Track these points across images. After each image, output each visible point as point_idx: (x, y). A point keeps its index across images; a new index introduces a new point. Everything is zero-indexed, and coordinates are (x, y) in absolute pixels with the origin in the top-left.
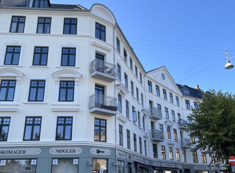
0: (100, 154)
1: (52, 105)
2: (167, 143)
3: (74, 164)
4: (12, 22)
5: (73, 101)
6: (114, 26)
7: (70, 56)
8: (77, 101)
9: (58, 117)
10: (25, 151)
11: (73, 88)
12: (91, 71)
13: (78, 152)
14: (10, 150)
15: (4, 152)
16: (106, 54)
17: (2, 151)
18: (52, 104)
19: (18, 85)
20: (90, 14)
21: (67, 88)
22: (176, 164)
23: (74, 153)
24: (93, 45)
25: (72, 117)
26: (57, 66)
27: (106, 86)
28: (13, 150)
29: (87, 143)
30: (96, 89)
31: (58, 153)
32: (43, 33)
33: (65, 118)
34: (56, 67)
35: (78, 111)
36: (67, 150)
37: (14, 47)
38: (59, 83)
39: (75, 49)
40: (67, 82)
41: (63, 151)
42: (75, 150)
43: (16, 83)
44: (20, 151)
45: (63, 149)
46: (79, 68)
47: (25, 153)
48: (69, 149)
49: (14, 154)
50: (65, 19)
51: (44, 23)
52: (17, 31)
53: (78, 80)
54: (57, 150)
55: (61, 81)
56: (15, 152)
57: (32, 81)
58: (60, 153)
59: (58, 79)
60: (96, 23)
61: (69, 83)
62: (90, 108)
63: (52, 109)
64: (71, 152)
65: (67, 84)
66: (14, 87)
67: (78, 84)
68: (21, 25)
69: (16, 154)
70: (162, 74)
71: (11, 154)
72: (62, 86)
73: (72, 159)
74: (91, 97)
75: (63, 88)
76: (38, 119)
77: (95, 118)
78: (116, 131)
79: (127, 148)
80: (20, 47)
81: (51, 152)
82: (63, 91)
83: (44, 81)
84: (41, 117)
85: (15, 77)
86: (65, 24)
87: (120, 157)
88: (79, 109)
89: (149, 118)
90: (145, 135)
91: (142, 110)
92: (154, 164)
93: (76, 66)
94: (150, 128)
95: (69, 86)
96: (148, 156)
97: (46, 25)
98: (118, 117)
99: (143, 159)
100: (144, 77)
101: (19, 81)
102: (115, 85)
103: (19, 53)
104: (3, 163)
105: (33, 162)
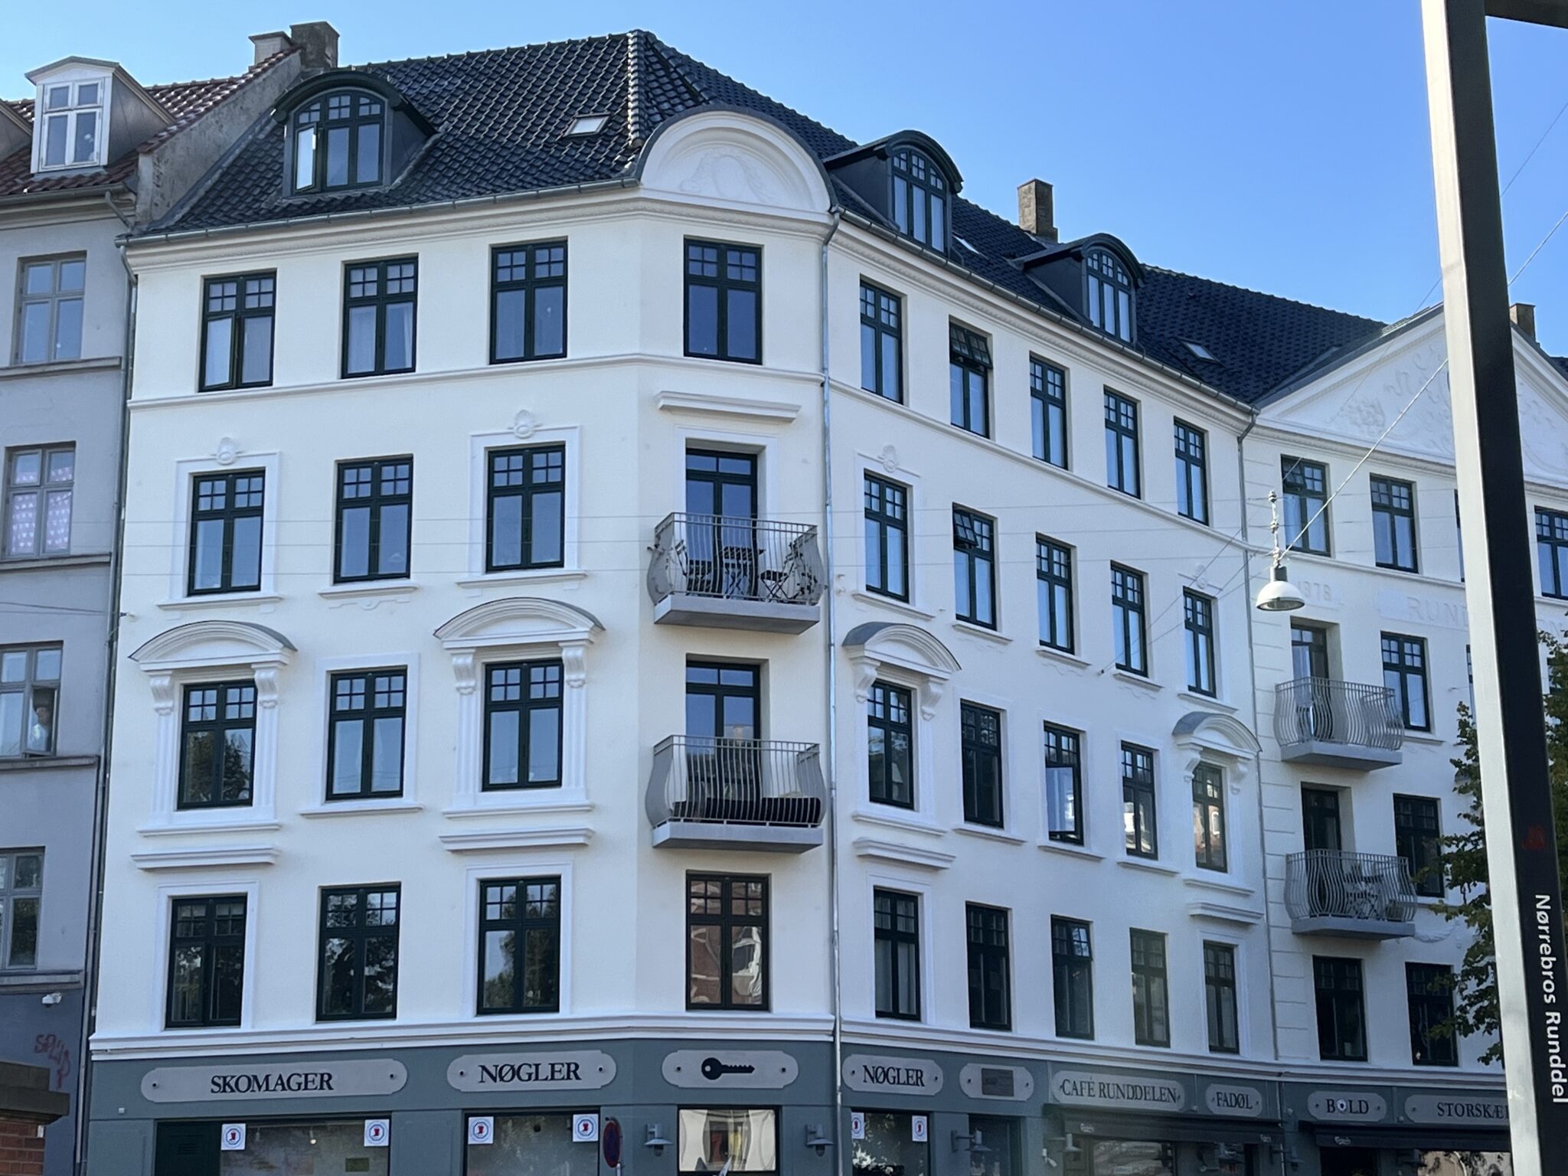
0: (725, 1080)
1: (452, 816)
4: (207, 317)
5: (557, 783)
7: (538, 501)
8: (577, 784)
9: (485, 884)
10: (330, 1077)
11: (557, 703)
12: (656, 591)
13: (596, 1073)
14: (260, 1070)
15: (232, 1083)
16: (763, 449)
17: (225, 1078)
18: (449, 810)
19: (268, 712)
20: (641, 204)
21: (525, 706)
23: (573, 1084)
24: (667, 408)
25: (556, 880)
26: (466, 576)
27: (767, 661)
28: (276, 1070)
29: (635, 1023)
30: (692, 688)
31: (490, 1086)
32: (379, 370)
33: (521, 884)
34: (460, 585)
35: (583, 846)
36: (537, 1066)
37: (231, 477)
38: (477, 682)
39: (560, 448)
40: (525, 667)
41: (516, 1072)
42: (577, 1067)
43: (259, 698)
44: (306, 1075)
45: (516, 1059)
46: (585, 575)
47: (330, 1088)
48: (545, 1059)
49: (280, 1094)
50: (496, 251)
51: (382, 301)
52: (236, 381)
53: (579, 652)
54: (484, 1068)
55: (490, 668)
56: (285, 1085)
57: (336, 677)
58: (499, 1086)
59: (469, 660)
60: (690, 243)
61: (537, 674)
62: (656, 822)
63: (445, 839)
64: (557, 1075)
65: (525, 683)
66: (251, 723)
67: (582, 676)
68: (254, 328)
69: (288, 1094)
71: (263, 1095)
72: (497, 695)
73: (568, 1113)
74: (659, 749)
75: (505, 706)
76: (385, 901)
77: (692, 877)
78: (833, 939)
79: (966, 1028)
80: (260, 473)
81: (454, 1081)
82: (507, 723)
83: (402, 671)
84: (395, 888)
85: (247, 666)
86: (497, 287)
87: (885, 1087)
88: (588, 833)
89: (1282, 764)
90: (1206, 906)
91: (1186, 726)
92: (1324, 1106)
93: (570, 566)
94: (1296, 842)
95: (536, 692)
96: (1254, 1050)
97: (390, 308)
98: (858, 844)
99: (1172, 1084)
100: (1240, 440)
101: (271, 686)
102: (830, 645)
103: (259, 511)
104: (233, 1138)
105: (375, 1134)
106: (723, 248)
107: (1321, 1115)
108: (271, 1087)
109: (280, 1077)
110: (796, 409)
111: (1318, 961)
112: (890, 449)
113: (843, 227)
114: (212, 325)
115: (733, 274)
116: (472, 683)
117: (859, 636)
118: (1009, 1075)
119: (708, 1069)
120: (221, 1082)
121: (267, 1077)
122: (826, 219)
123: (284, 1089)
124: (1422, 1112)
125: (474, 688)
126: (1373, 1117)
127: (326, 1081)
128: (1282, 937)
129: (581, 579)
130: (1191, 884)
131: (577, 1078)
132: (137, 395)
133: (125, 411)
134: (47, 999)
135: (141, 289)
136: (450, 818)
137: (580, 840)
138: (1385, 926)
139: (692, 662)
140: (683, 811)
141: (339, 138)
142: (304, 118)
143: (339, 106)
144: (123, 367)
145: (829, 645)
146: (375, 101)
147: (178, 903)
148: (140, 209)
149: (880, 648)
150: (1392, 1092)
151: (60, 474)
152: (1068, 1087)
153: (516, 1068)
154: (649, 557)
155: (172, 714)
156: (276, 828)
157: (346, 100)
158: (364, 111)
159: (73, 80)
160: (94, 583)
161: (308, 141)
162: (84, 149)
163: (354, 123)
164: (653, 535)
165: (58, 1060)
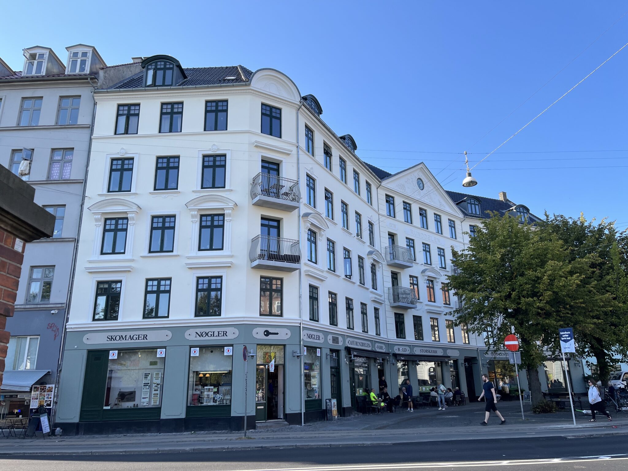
0: (271, 337)
1: (189, 258)
2: (426, 310)
3: (225, 354)
4: (118, 115)
5: (222, 249)
6: (297, 106)
7: (217, 170)
8: (228, 249)
9: (198, 278)
10: (147, 336)
11: (223, 226)
12: (253, 195)
13: (232, 334)
14: (123, 334)
15: (114, 338)
16: (282, 161)
17: (112, 336)
18: (188, 256)
19: (132, 226)
20: (250, 91)
21: (212, 227)
22: (445, 349)
23: (225, 338)
24: (256, 146)
25: (221, 277)
26: (195, 189)
27: (283, 218)
28: (128, 334)
29: (245, 319)
30: (262, 225)
31: (198, 338)
32: (171, 131)
33: (210, 278)
34: (193, 191)
35: (230, 267)
36: (214, 332)
37: (123, 160)
38: (198, 219)
39: (225, 156)
40: (212, 216)
42: (226, 332)
43: (129, 222)
44: (139, 335)
45: (207, 330)
46: (232, 190)
47: (146, 339)
48: (216, 330)
49: (130, 341)
50: (207, 102)
51: (172, 114)
52: (126, 132)
53: (230, 211)
54: (197, 333)
55: (202, 216)
56: (131, 338)
57: (153, 217)
58: (202, 338)
59: (196, 213)
60: (263, 104)
61: (216, 218)
62: (252, 261)
63: (187, 264)
64: (220, 335)
65: (212, 221)
66: (126, 230)
67: (231, 218)
68: (132, 119)
69: (133, 341)
70: (419, 179)
71: (124, 341)
72: (204, 224)
73: (222, 347)
74: (253, 240)
75: (206, 227)
76: (166, 283)
77: (261, 277)
78: (300, 297)
79: (329, 325)
80: (132, 159)
81: (187, 336)
82: (206, 232)
83: (174, 216)
84: (170, 279)
85: (126, 213)
86: (206, 112)
87: (311, 340)
88: (231, 263)
89: (387, 266)
90: (373, 298)
91: (370, 253)
92: (397, 349)
93: (227, 187)
94: (390, 285)
95: (216, 223)
96: (383, 335)
97: (175, 116)
98: (305, 271)
99: (369, 343)
100: (377, 188)
101: (133, 219)
102: (299, 216)
103: (131, 170)
104: (113, 355)
105: (160, 353)
106: (272, 107)
107: (397, 352)
108: (127, 339)
109: (130, 336)
110: (291, 151)
111: (395, 314)
112: (312, 168)
113: (303, 107)
114: (119, 118)
115: (274, 114)
116: (196, 220)
117: (306, 215)
119: (266, 333)
120: (110, 338)
121: (126, 336)
122: (299, 103)
123: (131, 340)
124: (417, 351)
125: (197, 221)
126: (407, 352)
127: (145, 337)
128: (388, 308)
129: (230, 191)
131: (226, 336)
132: (94, 135)
133: (91, 139)
134: (52, 312)
135: (98, 107)
136: (188, 258)
137: (229, 265)
139: (263, 218)
140: (261, 257)
141: (160, 73)
142: (150, 67)
143: (161, 65)
144: (91, 127)
146: (171, 64)
147: (99, 283)
148: (99, 84)
149: (310, 219)
150: (412, 347)
151: (68, 157)
152: (350, 342)
153: (207, 333)
154: (251, 186)
155: (101, 226)
156: (132, 260)
157: (163, 63)
158: (168, 66)
159: (80, 50)
160: (78, 188)
161: (151, 73)
162: (82, 69)
163: (165, 69)
164: (252, 180)
165: (55, 331)
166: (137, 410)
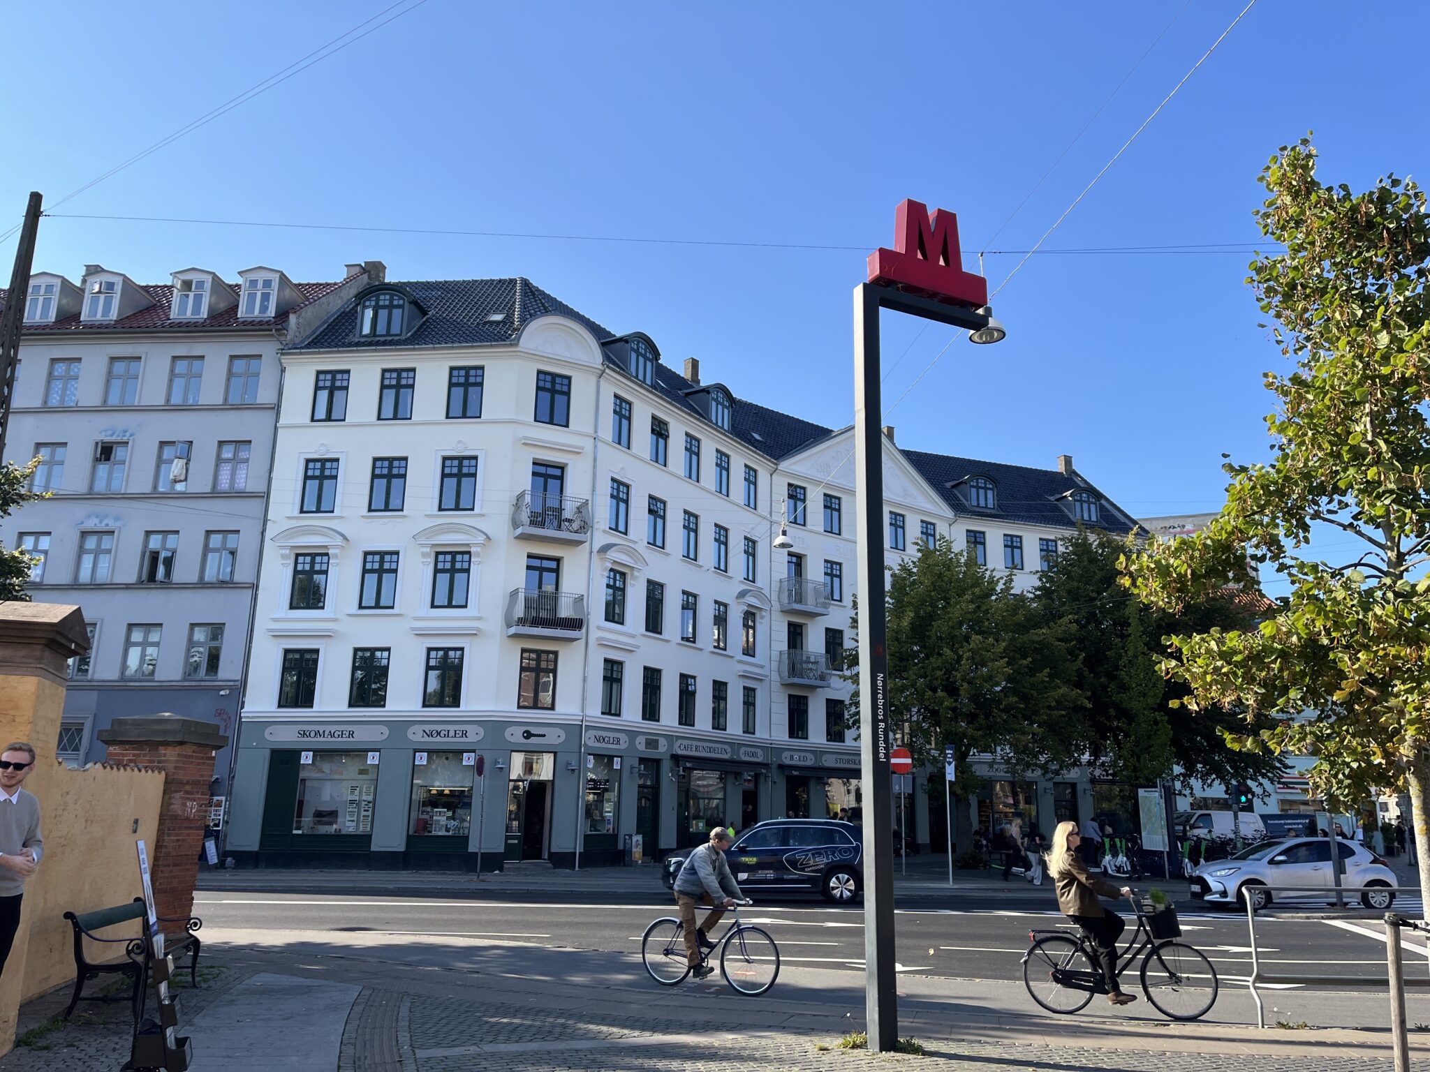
0: (533, 740)
1: (416, 619)
3: (464, 763)
4: (317, 388)
5: (465, 606)
6: (597, 371)
7: (464, 481)
8: (474, 607)
9: (429, 650)
10: (353, 732)
11: (468, 571)
12: (515, 524)
13: (475, 735)
14: (321, 728)
15: (308, 734)
16: (567, 464)
17: (304, 731)
18: (414, 615)
19: (334, 568)
20: (519, 353)
21: (453, 571)
23: (464, 739)
24: (525, 444)
25: (462, 649)
26: (429, 513)
27: (563, 556)
28: (328, 728)
29: (496, 714)
30: (529, 568)
31: (427, 739)
32: (395, 418)
33: (446, 650)
34: (426, 515)
35: (476, 635)
36: (448, 731)
37: (323, 461)
38: (432, 559)
39: (475, 458)
40: (454, 554)
41: (439, 734)
42: (467, 732)
43: (330, 561)
44: (342, 731)
45: (439, 728)
47: (353, 737)
48: (452, 728)
49: (330, 739)
50: (452, 369)
51: (398, 387)
52: (329, 418)
53: (479, 549)
54: (424, 731)
55: (437, 554)
56: (332, 735)
57: (366, 554)
58: (431, 739)
59: (428, 550)
60: (539, 373)
61: (459, 557)
62: (509, 626)
63: (413, 629)
64: (457, 735)
65: (453, 561)
66: (326, 572)
67: (480, 560)
68: (338, 395)
69: (333, 739)
71: (321, 739)
72: (440, 566)
73: (461, 752)
74: (512, 594)
75: (444, 571)
76: (383, 655)
77: (523, 651)
78: (584, 680)
79: (640, 720)
80: (337, 460)
81: (411, 737)
82: (444, 579)
83: (397, 553)
84: (388, 649)
85: (326, 547)
86: (451, 385)
87: (604, 745)
88: (478, 629)
89: (781, 613)
90: (745, 671)
91: (742, 594)
92: (789, 758)
93: (477, 510)
94: (784, 646)
95: (458, 566)
96: (761, 733)
97: (402, 391)
98: (598, 639)
99: (726, 747)
100: (771, 475)
101: (336, 556)
103: (335, 477)
104: (306, 758)
105: (373, 759)
106: (554, 376)
107: (788, 762)
108: (326, 736)
109: (330, 732)
110: (583, 448)
111: (790, 696)
112: (623, 469)
113: (607, 371)
114: (319, 392)
115: (558, 387)
116: (429, 560)
117: (605, 549)
118: (657, 741)
119: (525, 735)
120: (302, 733)
121: (324, 731)
122: (601, 367)
123: (331, 737)
124: (829, 762)
125: (430, 562)
126: (809, 763)
127: (351, 734)
128: (776, 686)
129: (482, 517)
130: (740, 662)
131: (466, 737)
132: (282, 421)
133: (276, 428)
134: (222, 693)
135: (287, 374)
137: (474, 632)
138: (819, 683)
139: (530, 556)
140: (521, 622)
141: (383, 314)
142: (367, 303)
143: (384, 299)
144: (276, 408)
145: (591, 552)
146: (400, 298)
147: (287, 651)
148: (288, 337)
149: (613, 555)
150: (818, 753)
151: (243, 455)
152: (682, 747)
153: (439, 731)
154: (513, 508)
155: (289, 566)
156: (335, 620)
157: (388, 297)
158: (395, 303)
159: (261, 277)
160: (257, 505)
161: (369, 313)
162: (264, 308)
163: (390, 307)
164: (515, 499)
165: (225, 720)
166: (339, 837)
